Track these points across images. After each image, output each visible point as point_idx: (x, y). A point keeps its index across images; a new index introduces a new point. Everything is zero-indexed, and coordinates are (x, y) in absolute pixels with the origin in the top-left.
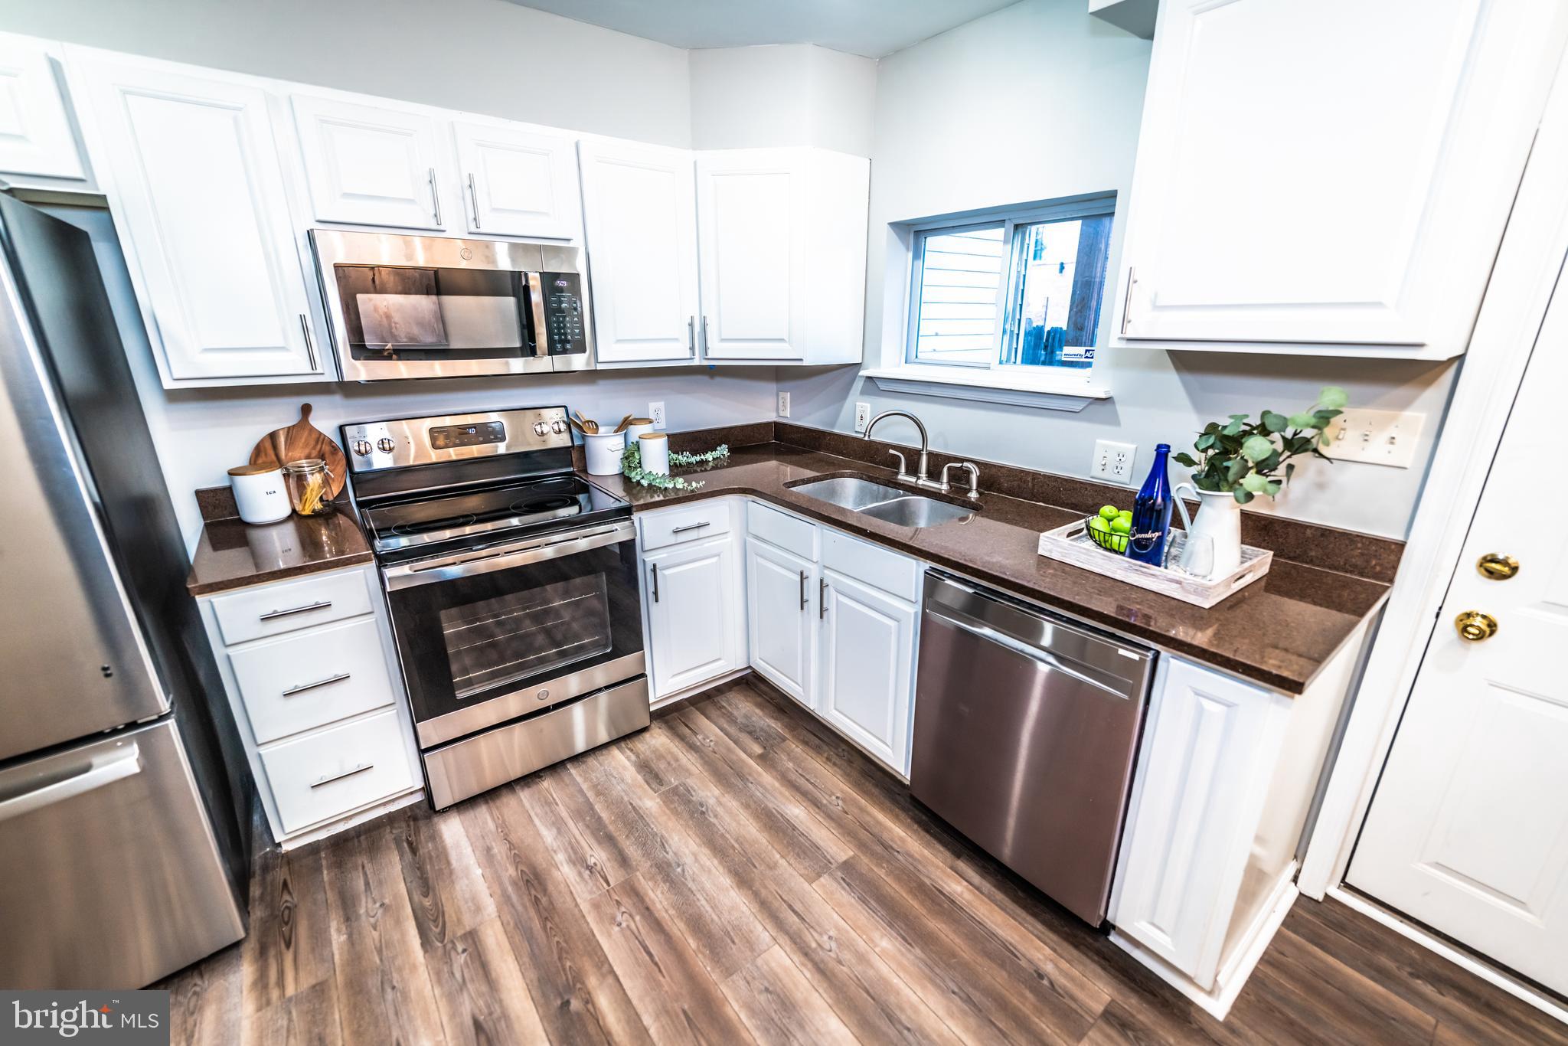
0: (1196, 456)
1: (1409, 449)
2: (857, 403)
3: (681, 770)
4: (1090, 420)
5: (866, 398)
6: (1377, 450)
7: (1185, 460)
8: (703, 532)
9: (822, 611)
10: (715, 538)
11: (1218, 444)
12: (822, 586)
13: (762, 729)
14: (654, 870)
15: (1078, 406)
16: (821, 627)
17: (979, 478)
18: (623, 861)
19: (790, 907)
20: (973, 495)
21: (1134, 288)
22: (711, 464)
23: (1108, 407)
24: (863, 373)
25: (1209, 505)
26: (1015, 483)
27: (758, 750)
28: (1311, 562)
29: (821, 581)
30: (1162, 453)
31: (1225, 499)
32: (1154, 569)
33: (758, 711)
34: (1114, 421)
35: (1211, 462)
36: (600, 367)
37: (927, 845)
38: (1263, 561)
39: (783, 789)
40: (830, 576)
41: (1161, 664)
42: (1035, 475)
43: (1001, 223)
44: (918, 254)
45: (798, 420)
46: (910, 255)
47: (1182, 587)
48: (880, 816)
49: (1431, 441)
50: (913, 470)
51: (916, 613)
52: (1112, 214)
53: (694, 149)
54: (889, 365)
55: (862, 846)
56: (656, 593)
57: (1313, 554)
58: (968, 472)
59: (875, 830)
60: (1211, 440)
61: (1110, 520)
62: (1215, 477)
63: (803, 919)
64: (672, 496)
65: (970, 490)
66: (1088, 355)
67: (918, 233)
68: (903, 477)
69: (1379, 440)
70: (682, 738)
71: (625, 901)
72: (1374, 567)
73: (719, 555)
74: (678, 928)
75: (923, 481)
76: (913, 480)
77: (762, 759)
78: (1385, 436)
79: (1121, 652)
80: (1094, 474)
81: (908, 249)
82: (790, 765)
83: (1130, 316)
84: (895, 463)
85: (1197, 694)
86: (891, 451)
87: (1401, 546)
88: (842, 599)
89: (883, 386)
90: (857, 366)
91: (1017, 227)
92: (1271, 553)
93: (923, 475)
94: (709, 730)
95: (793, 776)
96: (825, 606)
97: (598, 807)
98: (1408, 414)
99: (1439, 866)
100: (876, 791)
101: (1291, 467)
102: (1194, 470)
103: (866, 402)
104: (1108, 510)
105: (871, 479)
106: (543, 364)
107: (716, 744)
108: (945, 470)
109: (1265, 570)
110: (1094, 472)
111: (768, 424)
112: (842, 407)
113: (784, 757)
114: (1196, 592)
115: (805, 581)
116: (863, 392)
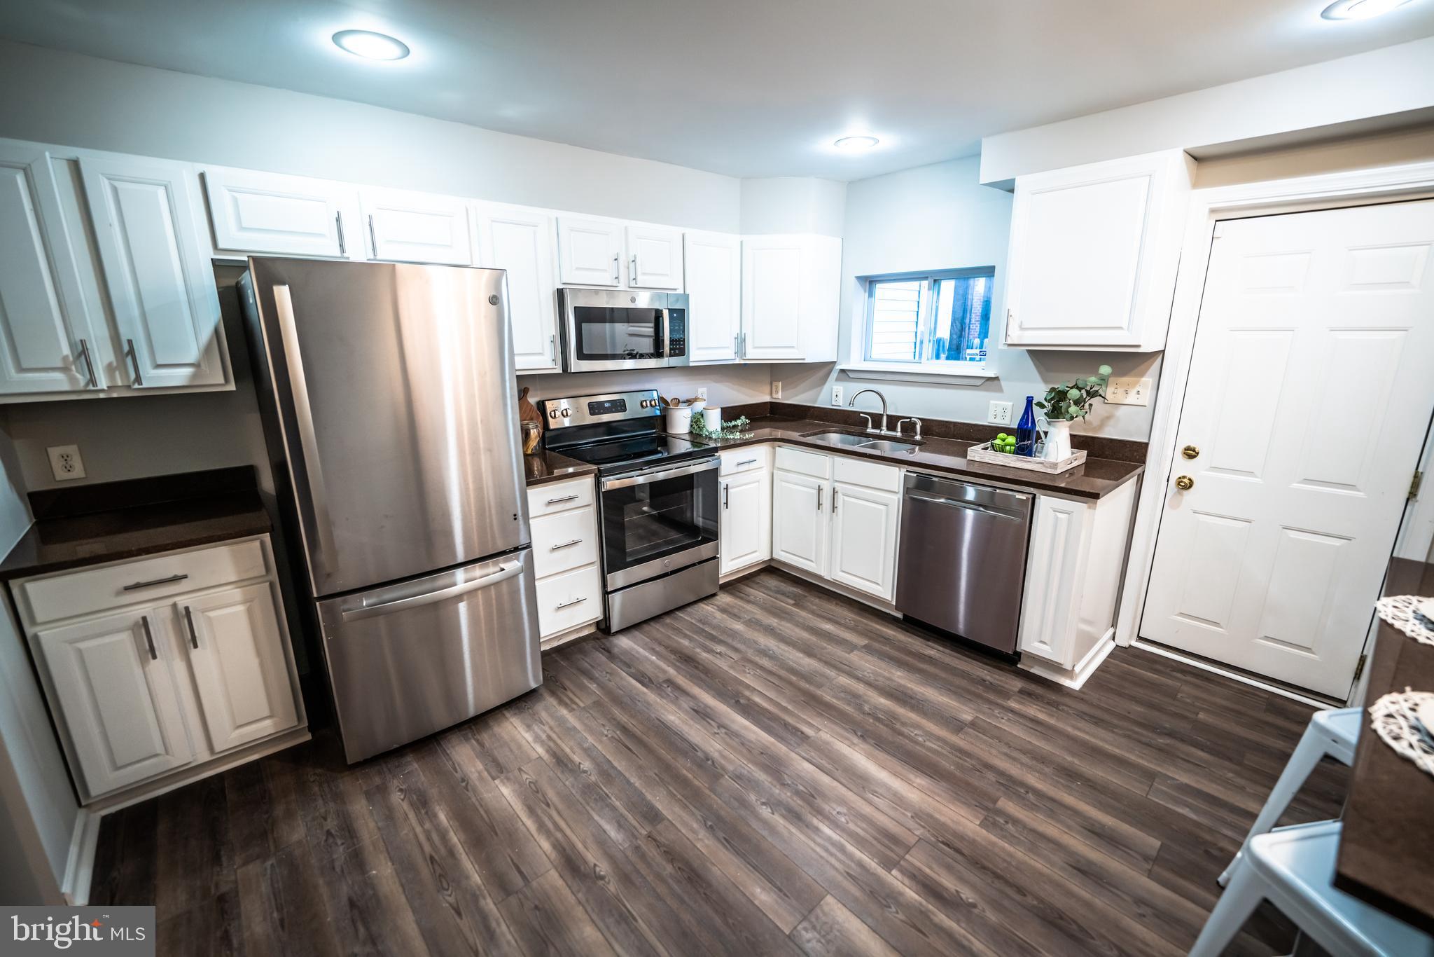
0: (1046, 404)
1: (1146, 398)
2: (834, 387)
3: (747, 611)
4: (987, 390)
5: (839, 383)
6: (1132, 398)
7: (1041, 405)
8: (752, 466)
9: (834, 508)
10: (757, 470)
11: (1057, 396)
12: (835, 492)
13: (789, 592)
14: (757, 653)
15: (979, 382)
16: (831, 519)
17: (921, 427)
18: (736, 650)
19: (841, 663)
20: (918, 437)
21: (1010, 319)
22: (740, 428)
23: (996, 382)
24: (838, 367)
25: (1054, 427)
26: (943, 429)
27: (792, 602)
28: (1106, 458)
29: (834, 489)
30: (1029, 401)
31: (1061, 423)
32: (1029, 458)
33: (782, 584)
34: (1000, 390)
35: (1053, 406)
36: (691, 364)
37: (909, 637)
38: (1082, 455)
39: (815, 618)
40: (838, 486)
41: (1037, 500)
42: (955, 424)
43: (926, 278)
44: (871, 294)
45: (787, 400)
46: (867, 294)
47: (1044, 466)
48: (878, 627)
49: (1155, 392)
50: (877, 425)
51: (899, 499)
52: (994, 276)
53: (741, 234)
54: (854, 362)
55: (871, 638)
56: (727, 503)
57: (1107, 453)
58: (915, 424)
59: (878, 632)
60: (1053, 394)
61: (1004, 440)
62: (1056, 413)
63: (850, 667)
64: (732, 443)
65: (916, 434)
66: (981, 354)
67: (871, 282)
68: (870, 430)
69: (1133, 393)
70: (741, 598)
71: (746, 664)
72: (1136, 457)
73: (758, 482)
74: (783, 673)
75: (884, 432)
76: (878, 431)
77: (796, 605)
78: (1135, 391)
79: (1017, 497)
80: (989, 421)
81: (865, 292)
82: (815, 607)
83: (1009, 333)
84: (864, 423)
85: (1055, 511)
86: (861, 415)
87: (1147, 445)
88: (846, 498)
89: (851, 375)
90: (834, 363)
91: (935, 281)
92: (1086, 451)
93: (884, 428)
94: (755, 593)
95: (820, 612)
96: (835, 505)
97: (706, 629)
98: (1144, 379)
99: (1182, 614)
100: (870, 616)
101: (1091, 405)
102: (1045, 410)
103: (840, 386)
104: (1002, 435)
105: (849, 433)
106: (664, 362)
107: (764, 600)
108: (899, 424)
109: (1083, 460)
110: (990, 420)
111: (767, 403)
112: (821, 390)
113: (809, 604)
114: (1051, 467)
115: (821, 491)
116: (838, 379)
